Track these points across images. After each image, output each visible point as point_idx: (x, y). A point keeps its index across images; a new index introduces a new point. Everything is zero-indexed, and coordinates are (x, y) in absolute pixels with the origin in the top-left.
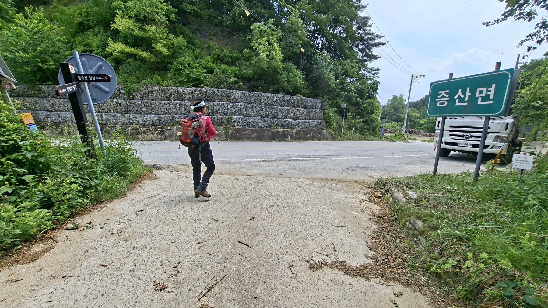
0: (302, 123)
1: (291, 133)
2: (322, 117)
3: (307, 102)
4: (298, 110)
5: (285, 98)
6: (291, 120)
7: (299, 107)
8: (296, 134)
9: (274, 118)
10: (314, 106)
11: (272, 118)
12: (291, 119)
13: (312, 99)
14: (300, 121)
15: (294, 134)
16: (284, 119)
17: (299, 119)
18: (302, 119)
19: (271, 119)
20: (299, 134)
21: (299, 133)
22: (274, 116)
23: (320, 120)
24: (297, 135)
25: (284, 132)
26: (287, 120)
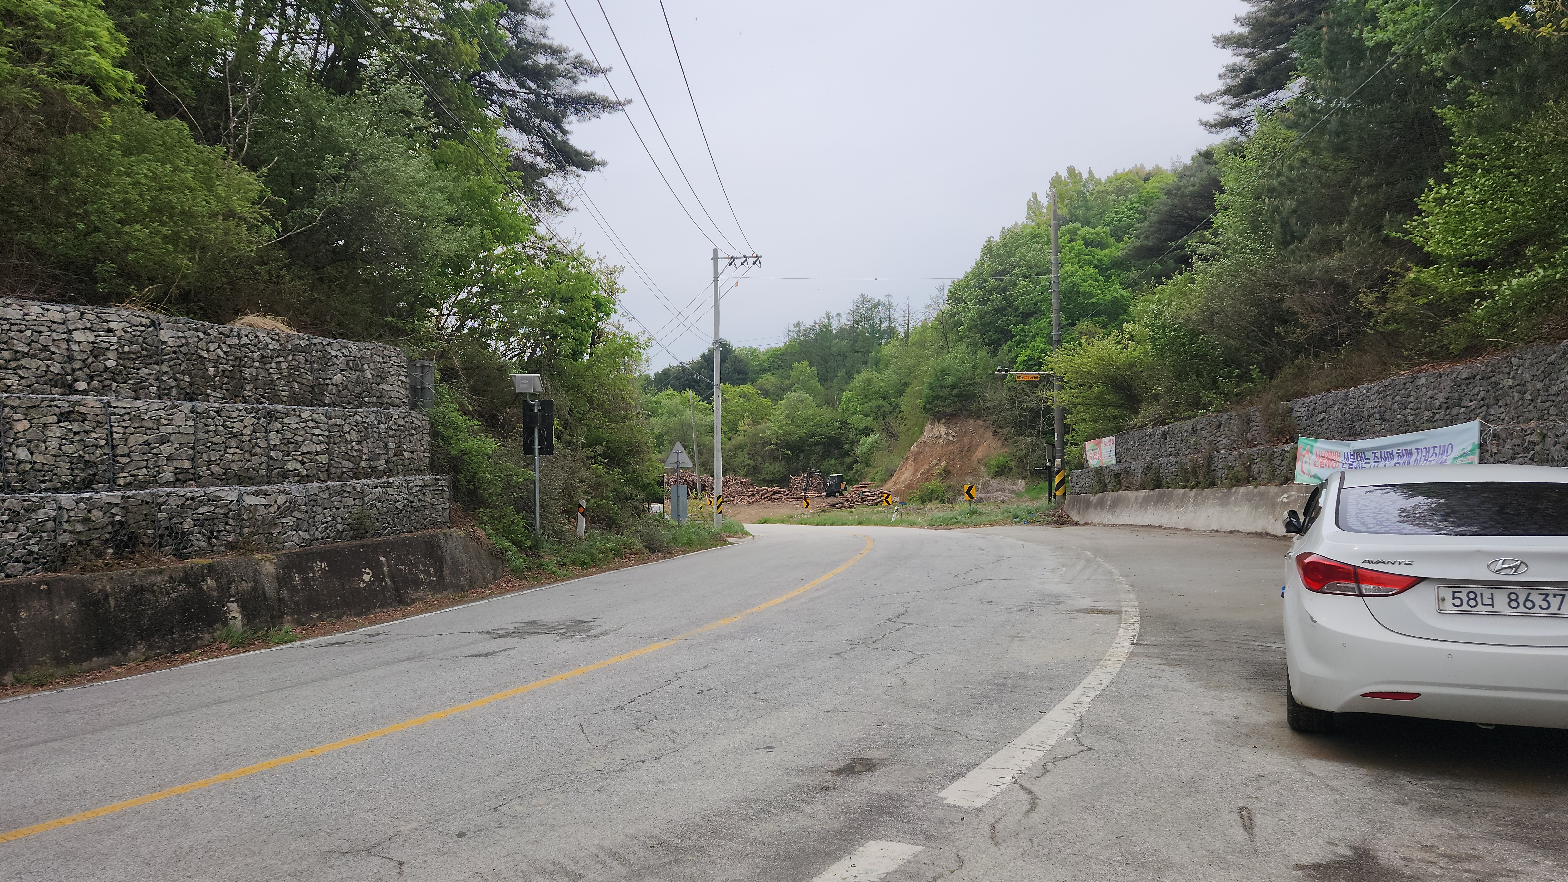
0: (313, 501)
1: (246, 586)
2: (424, 454)
3: (325, 361)
4: (271, 416)
5: (165, 335)
6: (231, 494)
7: (275, 398)
8: (283, 580)
9: (87, 484)
10: (370, 392)
11: (65, 487)
12: (227, 479)
13: (353, 347)
14: (296, 490)
15: (270, 587)
16: (173, 484)
17: (284, 476)
18: (308, 478)
19: (66, 499)
20: (306, 581)
21: (302, 571)
22: (80, 475)
23: (419, 471)
24: (293, 590)
25: (191, 579)
26: (199, 492)
